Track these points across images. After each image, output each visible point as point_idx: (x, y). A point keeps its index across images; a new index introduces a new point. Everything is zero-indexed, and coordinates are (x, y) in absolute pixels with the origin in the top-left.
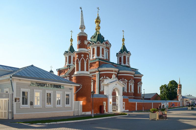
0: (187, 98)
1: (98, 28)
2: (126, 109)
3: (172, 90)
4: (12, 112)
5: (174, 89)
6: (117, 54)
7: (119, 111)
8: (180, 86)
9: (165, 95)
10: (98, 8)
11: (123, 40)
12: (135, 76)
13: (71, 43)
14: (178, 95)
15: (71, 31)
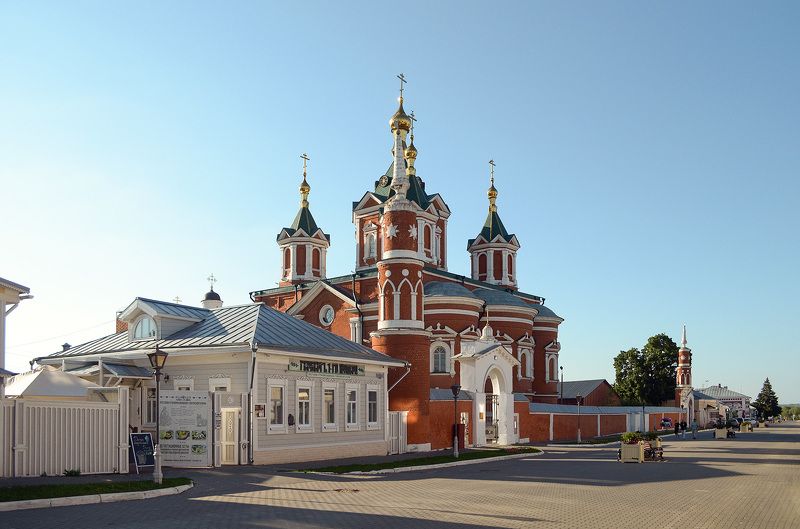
0: (711, 398)
1: (408, 154)
2: (521, 437)
3: (657, 368)
4: (249, 444)
5: (665, 364)
6: (471, 242)
7: (503, 442)
8: (688, 354)
9: (634, 385)
10: (401, 77)
11: (490, 194)
12: (536, 324)
13: (305, 200)
14: (680, 386)
15: (305, 157)
